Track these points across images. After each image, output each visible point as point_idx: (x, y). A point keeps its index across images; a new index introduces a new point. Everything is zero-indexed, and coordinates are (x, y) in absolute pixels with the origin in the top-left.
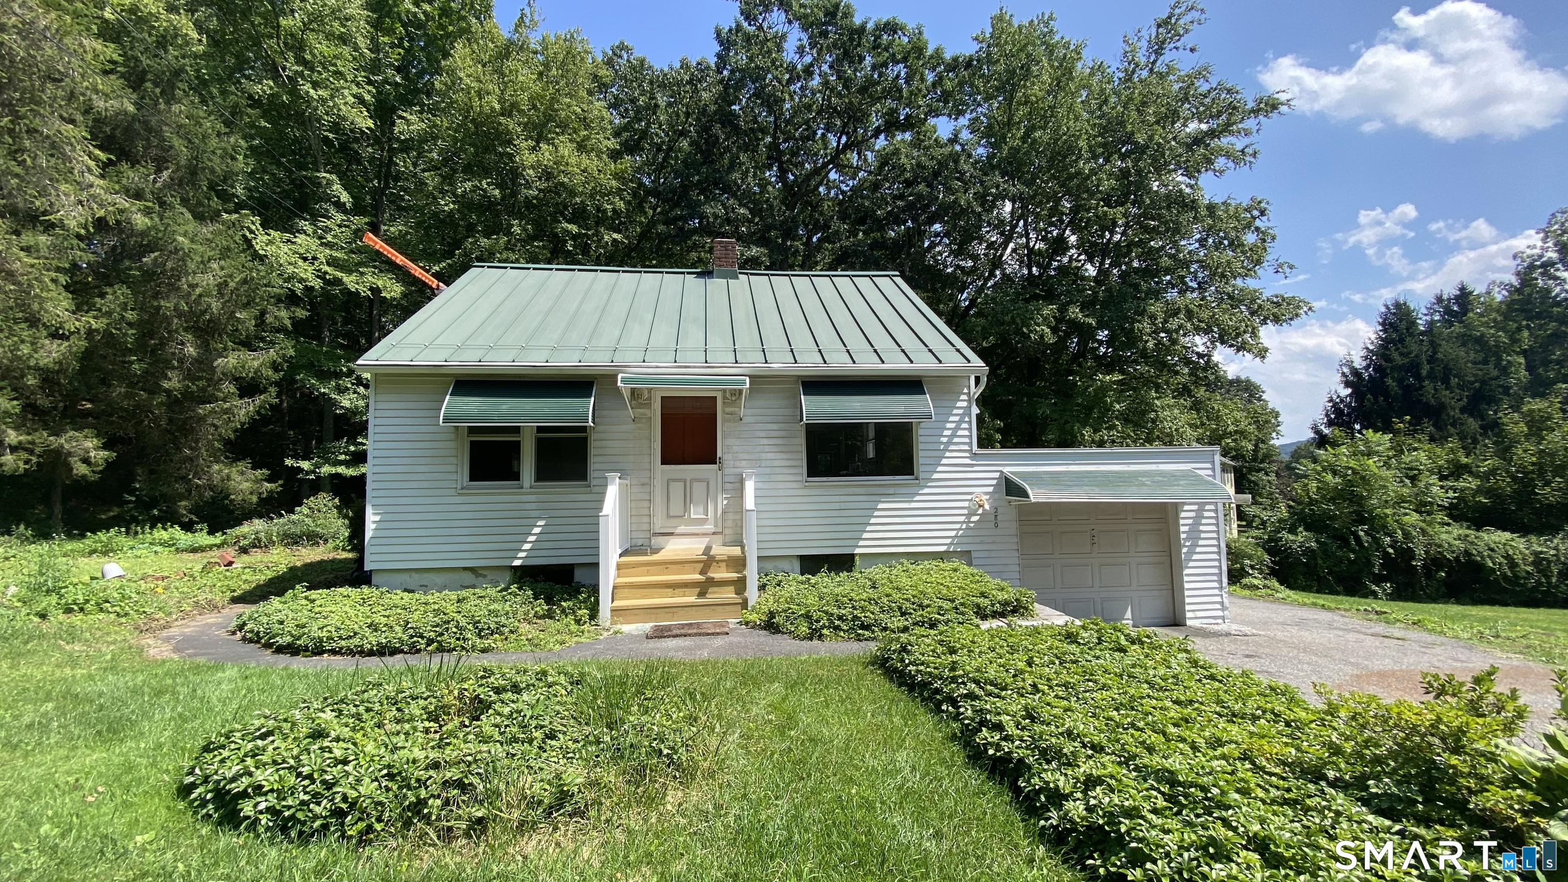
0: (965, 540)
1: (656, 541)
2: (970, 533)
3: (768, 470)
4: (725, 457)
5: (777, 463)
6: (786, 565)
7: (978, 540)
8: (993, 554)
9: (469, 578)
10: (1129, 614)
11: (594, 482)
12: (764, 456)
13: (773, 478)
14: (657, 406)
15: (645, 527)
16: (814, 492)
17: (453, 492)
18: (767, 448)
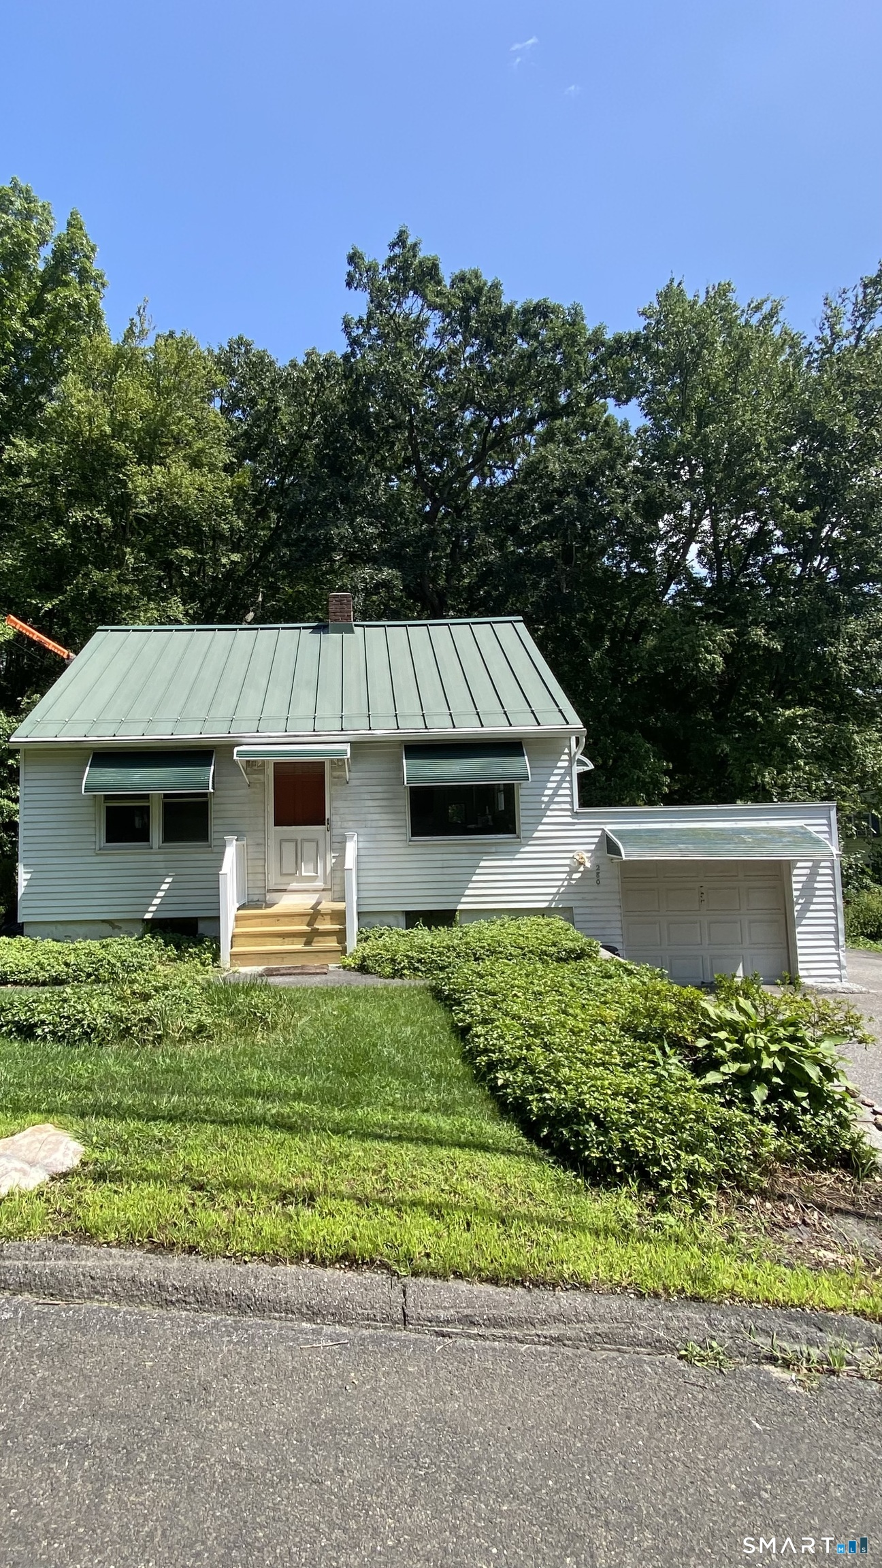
0: (565, 897)
1: (270, 897)
2: (573, 890)
3: (373, 831)
4: (334, 818)
5: (382, 824)
6: (390, 919)
7: (579, 897)
8: (595, 911)
9: (107, 929)
10: (740, 972)
11: (214, 843)
12: (370, 817)
13: (379, 838)
14: (270, 771)
15: (261, 884)
16: (420, 850)
17: (91, 853)
18: (372, 810)
